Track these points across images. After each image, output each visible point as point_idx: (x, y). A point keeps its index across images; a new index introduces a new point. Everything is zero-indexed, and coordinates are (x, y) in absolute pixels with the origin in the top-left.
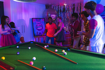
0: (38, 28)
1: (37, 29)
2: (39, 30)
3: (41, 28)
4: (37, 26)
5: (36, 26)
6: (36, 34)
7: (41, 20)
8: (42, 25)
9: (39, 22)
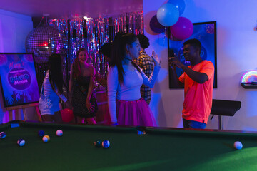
0: (16, 83)
1: (13, 84)
2: (18, 87)
3: (26, 81)
4: (13, 75)
5: (10, 75)
6: (11, 98)
7: (25, 59)
8: (26, 72)
9: (17, 65)
